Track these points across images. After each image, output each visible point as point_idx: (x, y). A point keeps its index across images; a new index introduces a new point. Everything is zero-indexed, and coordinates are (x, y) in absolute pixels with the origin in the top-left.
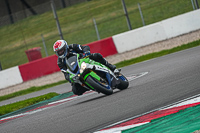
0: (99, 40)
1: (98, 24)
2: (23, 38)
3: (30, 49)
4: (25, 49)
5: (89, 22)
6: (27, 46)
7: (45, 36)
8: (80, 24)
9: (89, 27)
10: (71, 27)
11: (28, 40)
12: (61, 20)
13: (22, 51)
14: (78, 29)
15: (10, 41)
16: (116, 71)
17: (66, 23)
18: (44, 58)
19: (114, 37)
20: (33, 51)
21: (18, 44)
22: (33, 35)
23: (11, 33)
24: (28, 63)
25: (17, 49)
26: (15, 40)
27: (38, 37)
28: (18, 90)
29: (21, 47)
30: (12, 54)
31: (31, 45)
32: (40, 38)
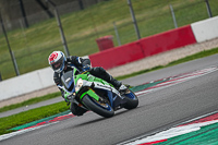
0: (177, 28)
1: (175, 11)
2: (94, 25)
3: (101, 37)
4: (96, 38)
5: (165, 9)
6: (97, 34)
7: (118, 23)
8: (156, 11)
9: (166, 14)
10: (145, 14)
11: (99, 28)
12: (135, 6)
13: (92, 39)
14: (153, 17)
15: (80, 29)
16: (122, 87)
17: (140, 10)
18: (116, 47)
19: (193, 25)
20: (104, 40)
21: (88, 32)
22: (105, 22)
23: (81, 20)
24: (98, 52)
25: (87, 37)
26: (84, 27)
27: (110, 25)
29: (92, 36)
30: (82, 42)
31: (102, 33)
32: (112, 26)
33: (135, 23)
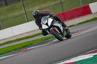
2: (40, 5)
6: (42, 9)
11: (43, 6)
23: (33, 2)
28: (37, 33)
32: (49, 5)
33: (61, 3)
